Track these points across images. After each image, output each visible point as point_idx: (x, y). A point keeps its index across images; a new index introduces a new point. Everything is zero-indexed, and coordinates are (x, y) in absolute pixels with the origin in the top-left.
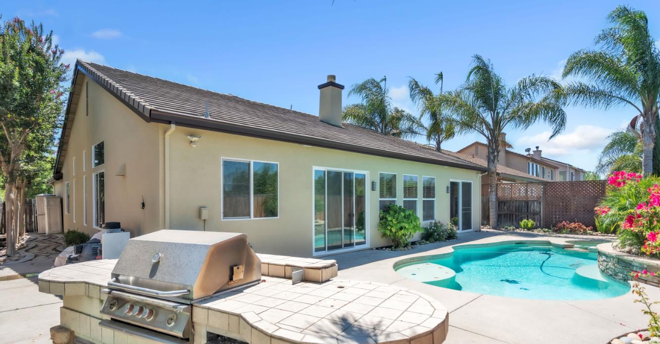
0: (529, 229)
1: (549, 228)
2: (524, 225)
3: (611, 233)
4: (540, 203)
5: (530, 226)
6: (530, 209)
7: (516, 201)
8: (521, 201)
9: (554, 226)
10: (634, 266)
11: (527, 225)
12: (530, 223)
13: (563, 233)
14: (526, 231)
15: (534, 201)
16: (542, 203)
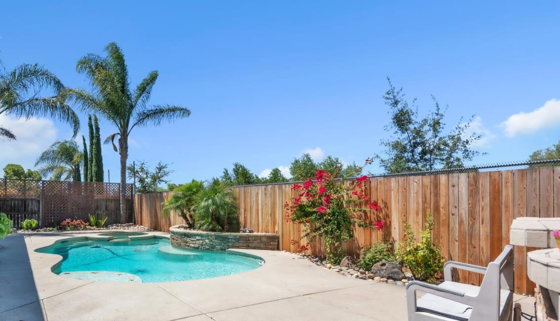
0: (33, 229)
1: (54, 227)
2: (27, 226)
3: (103, 227)
4: (39, 201)
5: (34, 225)
6: (28, 208)
7: (12, 199)
8: (17, 200)
9: (58, 224)
10: (229, 239)
11: (31, 225)
12: (34, 223)
13: (68, 231)
14: (30, 232)
15: (32, 200)
16: (41, 202)
